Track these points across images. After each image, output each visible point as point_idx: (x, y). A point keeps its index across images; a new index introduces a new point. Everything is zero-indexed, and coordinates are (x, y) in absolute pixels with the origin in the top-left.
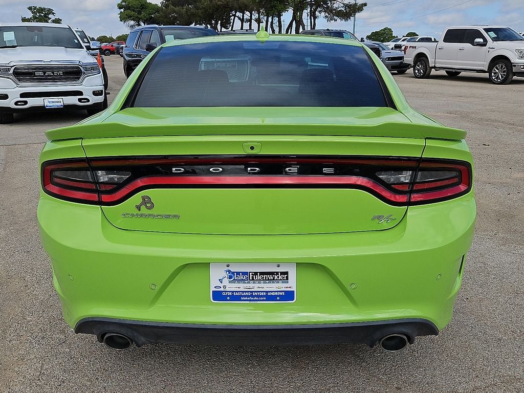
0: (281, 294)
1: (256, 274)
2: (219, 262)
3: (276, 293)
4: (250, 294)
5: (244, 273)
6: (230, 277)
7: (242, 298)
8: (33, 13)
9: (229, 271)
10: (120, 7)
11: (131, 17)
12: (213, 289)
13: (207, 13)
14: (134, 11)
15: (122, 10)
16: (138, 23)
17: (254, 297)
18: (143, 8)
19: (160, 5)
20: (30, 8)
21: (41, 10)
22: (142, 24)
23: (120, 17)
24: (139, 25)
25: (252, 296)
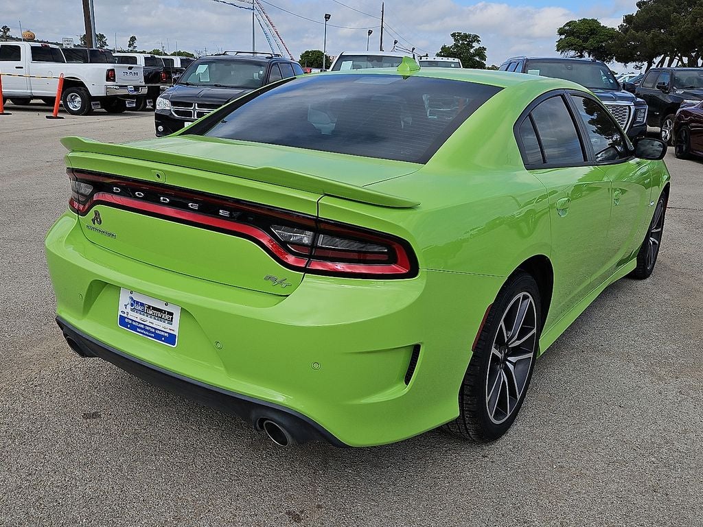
0: (166, 334)
1: (149, 307)
2: (126, 288)
3: (162, 333)
4: (142, 326)
5: (142, 304)
6: (132, 305)
7: (138, 330)
8: (455, 40)
9: (132, 298)
10: (561, 32)
11: (572, 45)
12: (120, 313)
13: (684, 40)
14: (578, 37)
15: (563, 37)
16: (581, 54)
17: (146, 330)
18: (592, 34)
19: (618, 29)
20: (453, 35)
21: (466, 36)
22: (586, 55)
23: (558, 46)
24: (581, 56)
25: (144, 329)
